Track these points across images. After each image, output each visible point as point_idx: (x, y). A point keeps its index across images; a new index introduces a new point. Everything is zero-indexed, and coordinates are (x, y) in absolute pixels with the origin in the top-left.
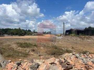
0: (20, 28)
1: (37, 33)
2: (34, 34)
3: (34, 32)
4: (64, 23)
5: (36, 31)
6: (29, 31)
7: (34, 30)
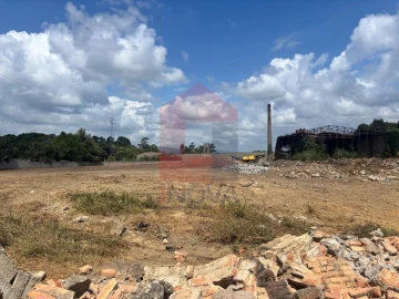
0: (82, 132)
1: (154, 149)
2: (143, 155)
3: (146, 147)
4: (269, 106)
5: (150, 143)
6: (124, 142)
7: (145, 139)
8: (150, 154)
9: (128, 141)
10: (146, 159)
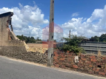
1: (40, 40)
2: (37, 42)
3: (38, 40)
4: (70, 31)
5: (39, 39)
6: (33, 38)
8: (39, 42)
9: (34, 38)
10: (38, 43)
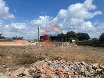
1: (3, 38)
4: (38, 28)
